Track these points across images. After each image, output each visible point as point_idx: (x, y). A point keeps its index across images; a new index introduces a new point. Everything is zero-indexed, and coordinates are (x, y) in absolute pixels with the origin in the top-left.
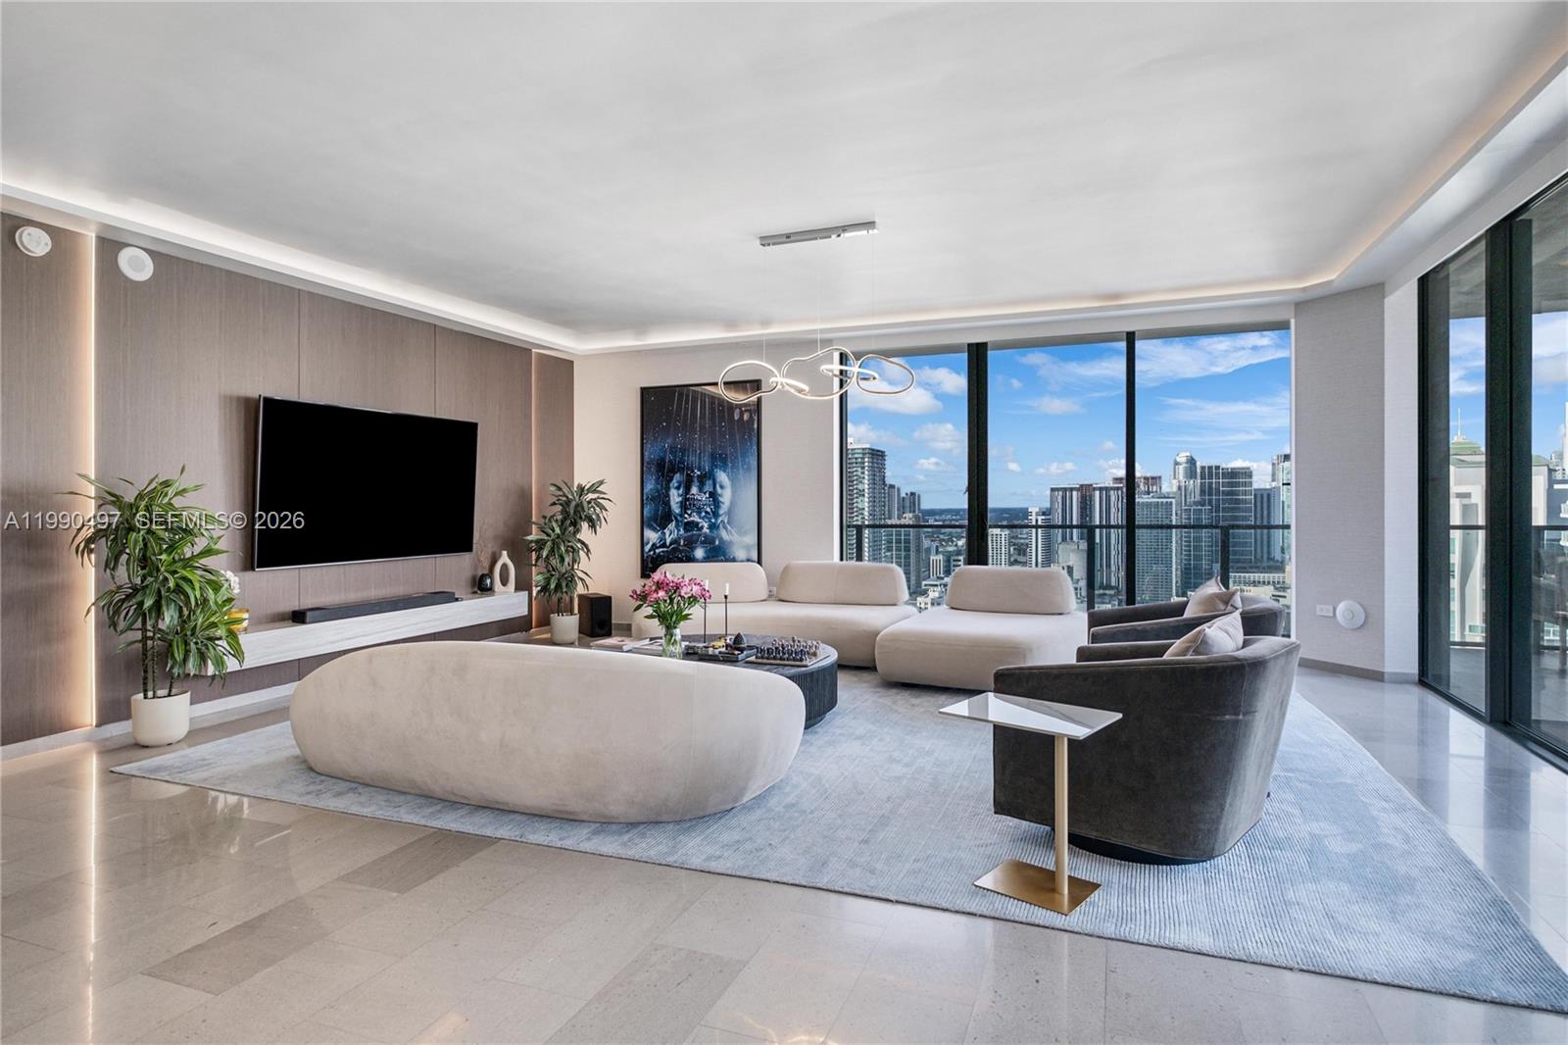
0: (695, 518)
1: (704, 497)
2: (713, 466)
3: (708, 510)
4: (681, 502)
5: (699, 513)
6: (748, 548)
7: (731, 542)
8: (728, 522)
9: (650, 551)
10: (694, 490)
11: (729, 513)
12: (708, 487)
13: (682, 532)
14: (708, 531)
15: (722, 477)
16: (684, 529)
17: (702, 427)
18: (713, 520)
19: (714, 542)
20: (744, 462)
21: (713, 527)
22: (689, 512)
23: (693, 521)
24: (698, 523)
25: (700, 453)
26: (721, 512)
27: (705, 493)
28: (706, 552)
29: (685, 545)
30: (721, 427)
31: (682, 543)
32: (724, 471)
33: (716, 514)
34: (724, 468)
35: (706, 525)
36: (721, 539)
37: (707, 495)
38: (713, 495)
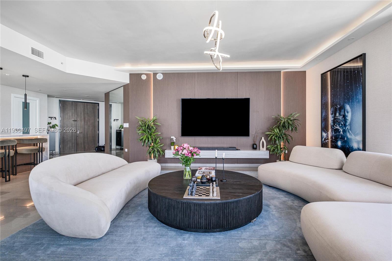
0: (338, 127)
1: (341, 118)
2: (345, 102)
3: (342, 123)
4: (333, 120)
5: (339, 125)
6: (358, 142)
7: (351, 139)
8: (350, 129)
9: (324, 141)
10: (337, 115)
11: (350, 124)
12: (342, 113)
13: (333, 133)
14: (342, 133)
15: (348, 107)
16: (334, 132)
17: (340, 85)
18: (344, 128)
19: (344, 139)
20: (356, 98)
21: (344, 131)
22: (336, 124)
23: (337, 128)
24: (339, 129)
25: (339, 97)
26: (347, 124)
27: (341, 116)
28: (341, 143)
29: (334, 139)
30: (347, 83)
31: (333, 139)
32: (348, 104)
33: (345, 125)
34: (348, 103)
35: (341, 130)
36: (347, 137)
37: (342, 117)
38: (344, 116)
